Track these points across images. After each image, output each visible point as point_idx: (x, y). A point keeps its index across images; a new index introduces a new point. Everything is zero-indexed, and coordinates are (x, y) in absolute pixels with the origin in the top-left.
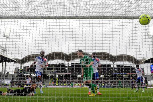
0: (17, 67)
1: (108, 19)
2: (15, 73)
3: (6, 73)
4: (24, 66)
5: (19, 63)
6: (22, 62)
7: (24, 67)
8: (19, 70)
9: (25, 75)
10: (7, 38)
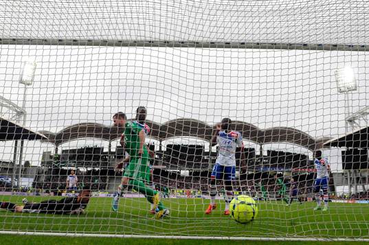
0: (49, 150)
1: (251, 48)
2: (42, 163)
3: (23, 163)
4: (64, 149)
5: (53, 142)
6: (58, 139)
7: (63, 151)
8: (51, 157)
9: (65, 168)
10: (27, 86)
